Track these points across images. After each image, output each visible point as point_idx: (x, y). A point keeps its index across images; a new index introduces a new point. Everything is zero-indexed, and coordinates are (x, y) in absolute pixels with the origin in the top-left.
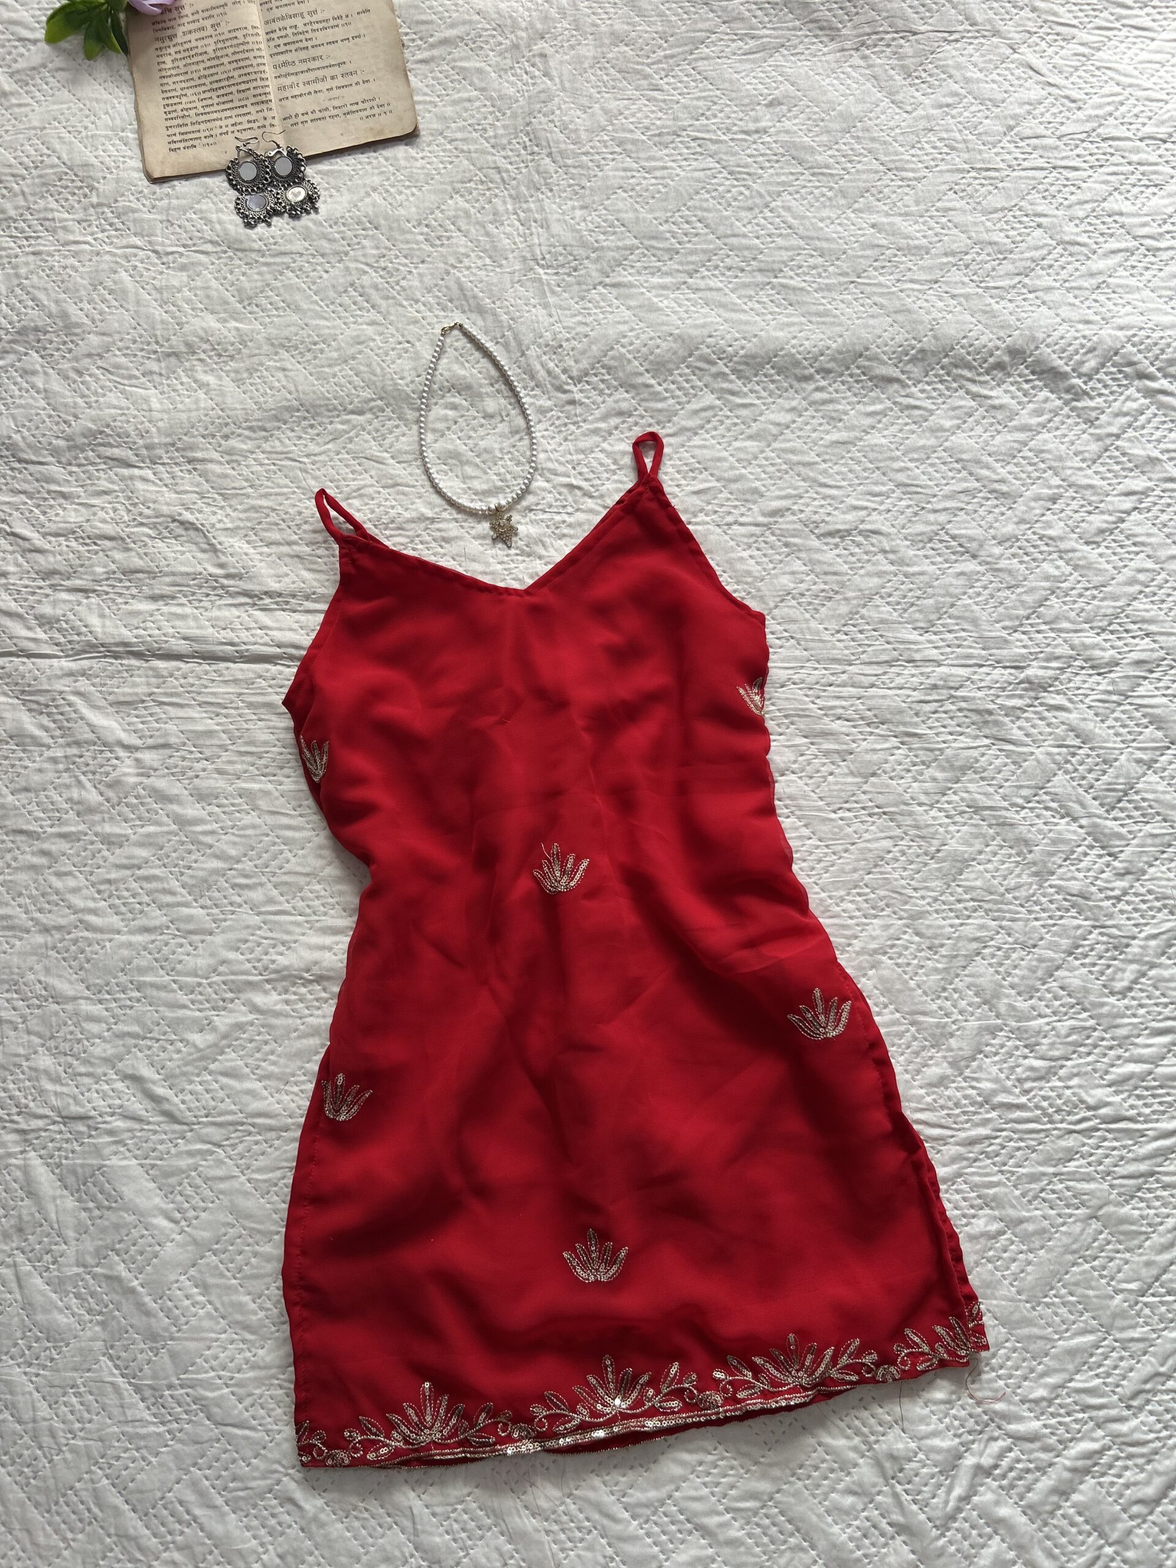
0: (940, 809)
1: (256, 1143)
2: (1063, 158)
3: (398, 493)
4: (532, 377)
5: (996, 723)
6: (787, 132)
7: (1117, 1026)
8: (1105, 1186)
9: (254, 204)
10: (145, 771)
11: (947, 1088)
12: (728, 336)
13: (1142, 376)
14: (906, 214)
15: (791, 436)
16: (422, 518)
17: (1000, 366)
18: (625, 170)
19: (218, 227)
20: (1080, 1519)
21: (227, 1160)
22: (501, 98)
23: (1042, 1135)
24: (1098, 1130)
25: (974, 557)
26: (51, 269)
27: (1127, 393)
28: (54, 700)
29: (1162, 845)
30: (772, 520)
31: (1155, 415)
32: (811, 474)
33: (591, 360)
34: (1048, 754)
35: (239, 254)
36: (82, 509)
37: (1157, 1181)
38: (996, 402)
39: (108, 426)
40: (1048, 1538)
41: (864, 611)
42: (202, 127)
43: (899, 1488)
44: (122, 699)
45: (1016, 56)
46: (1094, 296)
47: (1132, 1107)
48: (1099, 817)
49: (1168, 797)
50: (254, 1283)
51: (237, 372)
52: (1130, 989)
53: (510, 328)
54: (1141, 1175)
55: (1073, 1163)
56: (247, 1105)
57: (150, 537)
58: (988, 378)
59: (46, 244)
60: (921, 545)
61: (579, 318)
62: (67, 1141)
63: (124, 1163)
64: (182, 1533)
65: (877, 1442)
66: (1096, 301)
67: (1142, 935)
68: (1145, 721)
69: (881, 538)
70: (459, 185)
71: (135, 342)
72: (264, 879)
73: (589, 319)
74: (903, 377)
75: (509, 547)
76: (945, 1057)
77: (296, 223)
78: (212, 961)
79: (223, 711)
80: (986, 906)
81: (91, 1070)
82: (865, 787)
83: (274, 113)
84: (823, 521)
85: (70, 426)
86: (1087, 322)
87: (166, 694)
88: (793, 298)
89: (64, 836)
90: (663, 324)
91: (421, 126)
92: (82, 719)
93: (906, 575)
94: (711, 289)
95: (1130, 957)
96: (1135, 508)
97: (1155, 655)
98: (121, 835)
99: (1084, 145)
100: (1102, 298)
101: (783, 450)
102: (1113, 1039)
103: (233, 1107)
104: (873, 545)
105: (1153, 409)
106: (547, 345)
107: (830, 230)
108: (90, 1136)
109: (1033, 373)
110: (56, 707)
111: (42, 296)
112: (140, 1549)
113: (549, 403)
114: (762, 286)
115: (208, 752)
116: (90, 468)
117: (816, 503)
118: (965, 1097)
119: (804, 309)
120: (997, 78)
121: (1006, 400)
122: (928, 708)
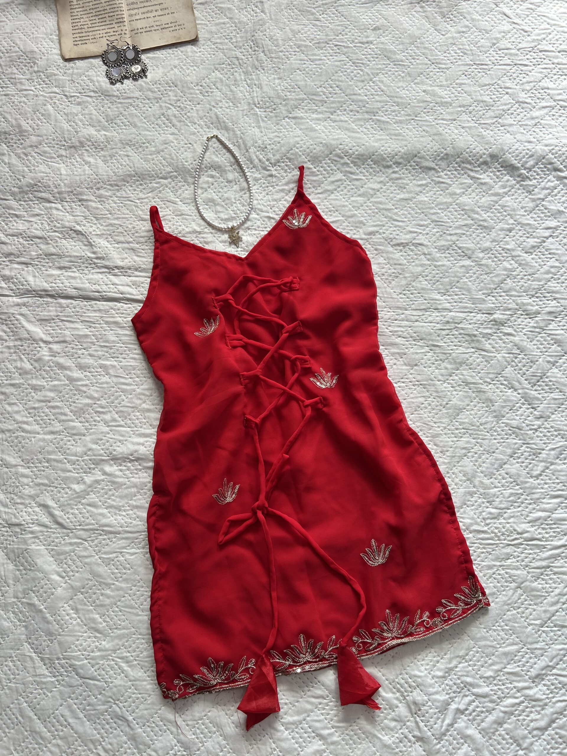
0: (449, 383)
1: (104, 539)
2: (520, 60)
3: (183, 219)
4: (252, 163)
5: (478, 341)
6: (382, 43)
7: (533, 493)
8: (525, 572)
9: (115, 73)
10: (54, 354)
12: (350, 145)
13: (556, 170)
14: (441, 86)
15: (380, 195)
16: (195, 232)
17: (485, 163)
18: (301, 60)
19: (97, 84)
20: (507, 737)
21: (89, 548)
22: (240, 22)
23: (495, 546)
24: (522, 544)
25: (469, 258)
26: (13, 103)
27: (549, 178)
28: (9, 317)
29: (559, 404)
30: (369, 237)
31: (562, 190)
32: (389, 215)
33: (281, 155)
34: (504, 357)
35: (107, 97)
36: (26, 223)
37: (551, 570)
38: (483, 181)
39: (39, 182)
40: (491, 745)
41: (414, 284)
42: (90, 34)
43: (418, 719)
44: (43, 318)
45: (498, 8)
46: (533, 129)
47: (540, 533)
48: (528, 389)
49: (562, 380)
50: (101, 608)
51: (104, 156)
52: (541, 475)
53: (241, 138)
54: (543, 567)
55: (509, 561)
56: (100, 521)
57: (59, 237)
58: (479, 169)
59: (11, 91)
60: (443, 251)
61: (276, 134)
62: (10, 536)
63: (38, 548)
64: (62, 731)
65: (408, 695)
66: (534, 132)
67: (548, 448)
68: (552, 342)
69: (423, 247)
70: (217, 66)
71: (54, 140)
72: (111, 409)
73: (281, 135)
74: (437, 167)
75: (238, 247)
77: (136, 83)
78: (84, 449)
79: (93, 325)
80: (470, 432)
81: (23, 501)
82: (412, 371)
83: (126, 28)
84: (395, 238)
85: (20, 181)
86: (530, 142)
87: (65, 316)
88: (383, 126)
89: (13, 385)
90: (317, 138)
91: (199, 36)
92: (23, 327)
93: (435, 266)
94: (342, 121)
95: (541, 459)
96: (551, 236)
97: (558, 309)
98: (41, 385)
99: (531, 53)
100: (537, 130)
101: (376, 202)
102: (531, 499)
103: (93, 521)
104: (419, 251)
105: (561, 186)
106: (259, 147)
107: (403, 93)
108: (22, 534)
109: (502, 167)
110: (10, 321)
111: (8, 116)
112: (42, 738)
113: (259, 176)
114: (368, 120)
115: (85, 345)
116: (30, 202)
117: (391, 229)
119: (388, 133)
120: (488, 19)
121: (488, 180)
122: (444, 333)
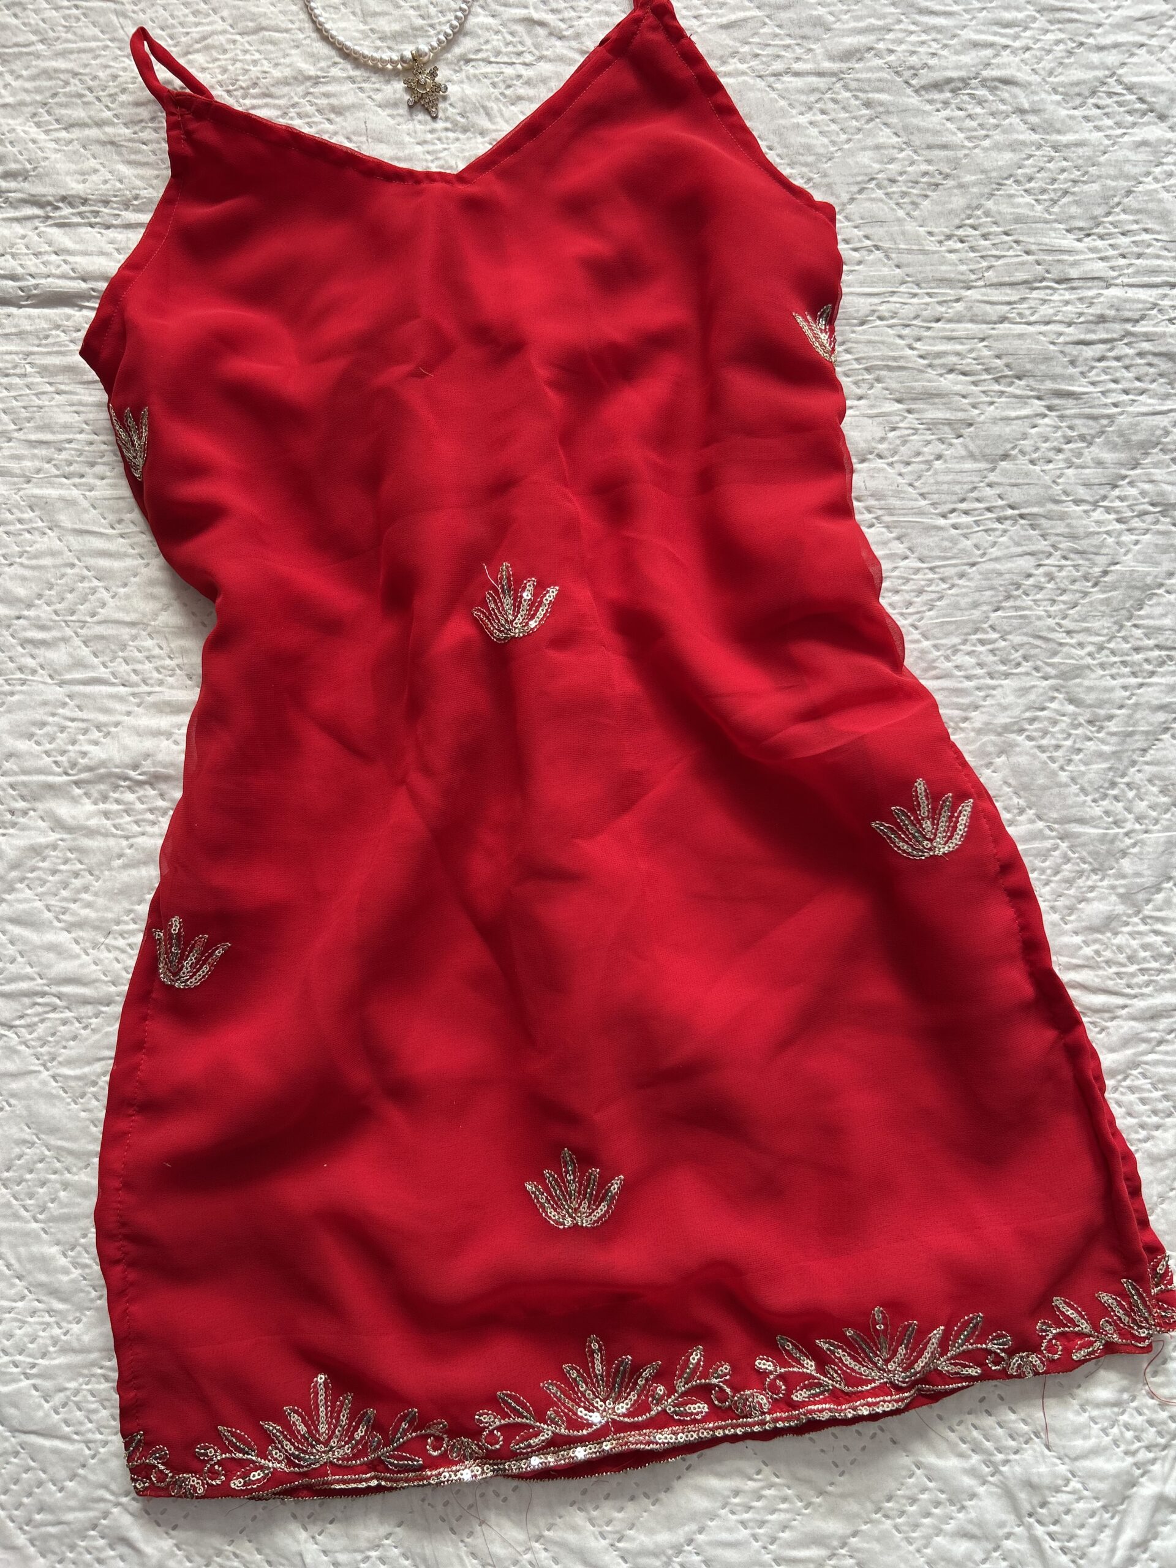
0: (1108, 510)
1: (65, 1022)
3: (263, 42)
11: (1116, 934)
16: (300, 78)
21: (23, 1048)
25: (1162, 117)
30: (844, 65)
41: (989, 204)
43: (1039, 1530)
50: (66, 1227)
56: (49, 966)
60: (1078, 100)
65: (1006, 1462)
69: (1016, 90)
72: (69, 632)
75: (435, 118)
76: (1113, 887)
79: (4, 381)
82: (992, 477)
84: (925, 66)
93: (1056, 148)
103: (28, 970)
104: (1003, 101)
117: (913, 38)
118: (1145, 947)
122: (1089, 352)
